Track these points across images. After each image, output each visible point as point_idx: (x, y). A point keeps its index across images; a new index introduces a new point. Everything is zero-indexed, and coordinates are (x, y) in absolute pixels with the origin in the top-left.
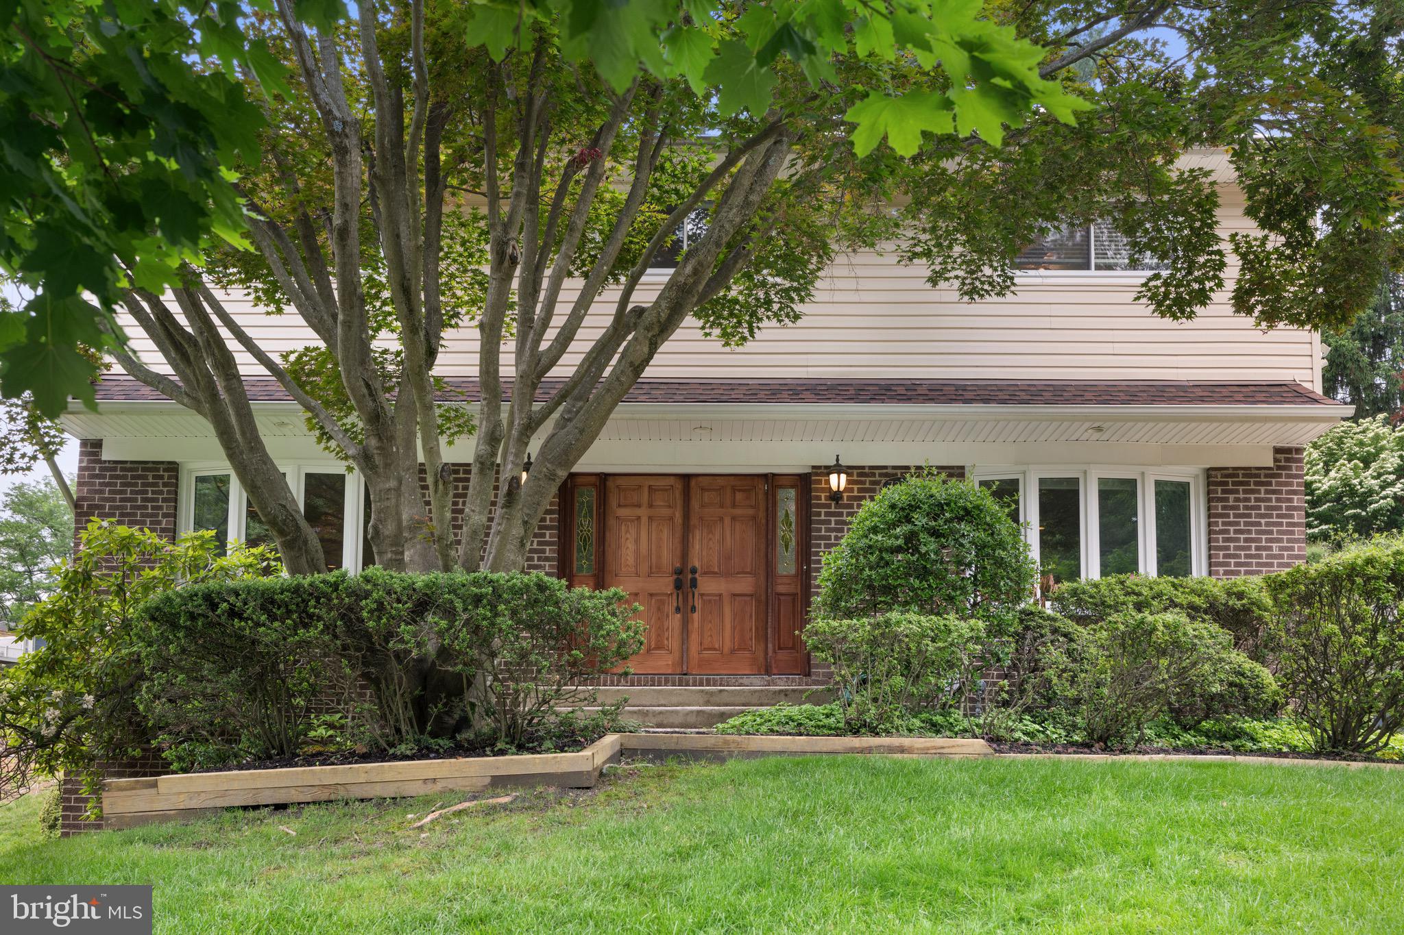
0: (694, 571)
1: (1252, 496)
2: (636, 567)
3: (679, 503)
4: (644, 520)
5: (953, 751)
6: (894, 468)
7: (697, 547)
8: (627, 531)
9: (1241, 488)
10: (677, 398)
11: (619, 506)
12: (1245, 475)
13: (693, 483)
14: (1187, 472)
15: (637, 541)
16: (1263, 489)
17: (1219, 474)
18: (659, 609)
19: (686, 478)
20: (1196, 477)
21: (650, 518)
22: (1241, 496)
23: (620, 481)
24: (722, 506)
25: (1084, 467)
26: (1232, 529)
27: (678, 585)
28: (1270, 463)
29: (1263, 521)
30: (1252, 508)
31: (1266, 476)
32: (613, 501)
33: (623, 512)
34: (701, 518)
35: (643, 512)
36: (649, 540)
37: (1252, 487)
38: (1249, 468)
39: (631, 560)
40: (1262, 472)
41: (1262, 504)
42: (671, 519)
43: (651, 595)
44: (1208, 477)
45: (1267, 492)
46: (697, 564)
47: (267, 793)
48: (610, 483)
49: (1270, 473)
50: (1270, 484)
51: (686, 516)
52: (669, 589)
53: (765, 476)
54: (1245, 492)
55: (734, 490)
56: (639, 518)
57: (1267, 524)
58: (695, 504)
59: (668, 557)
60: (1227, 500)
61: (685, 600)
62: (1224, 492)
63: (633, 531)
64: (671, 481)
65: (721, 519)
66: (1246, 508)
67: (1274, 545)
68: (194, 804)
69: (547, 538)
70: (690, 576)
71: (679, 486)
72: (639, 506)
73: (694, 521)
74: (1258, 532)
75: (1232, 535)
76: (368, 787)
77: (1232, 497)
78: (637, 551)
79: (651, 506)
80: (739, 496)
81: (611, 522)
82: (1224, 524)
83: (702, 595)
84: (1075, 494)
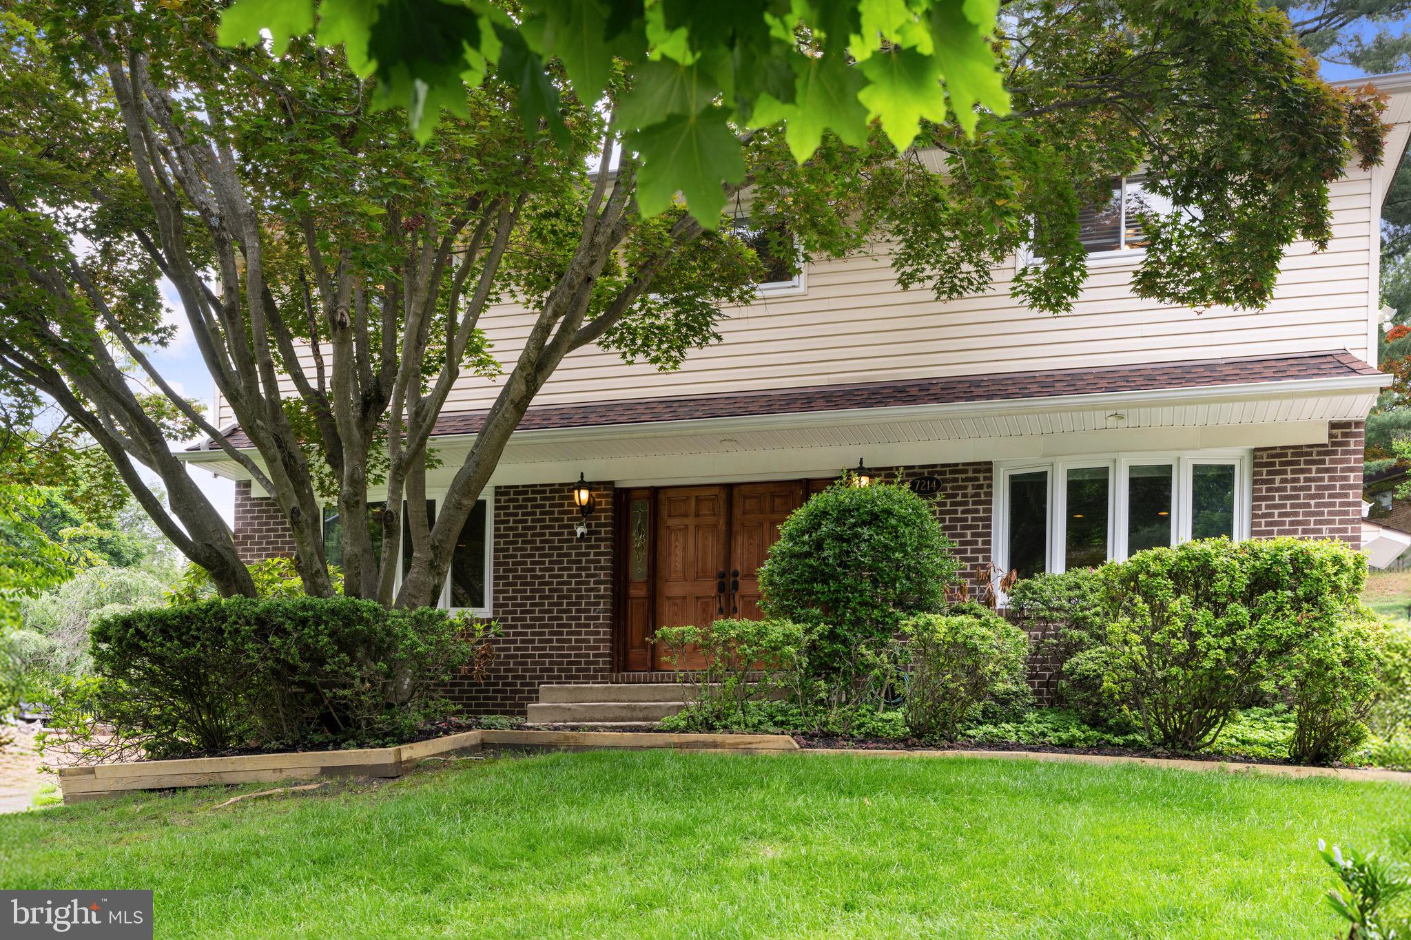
0: (736, 574)
1: (1302, 476)
2: (684, 572)
3: (723, 510)
4: (692, 528)
5: (760, 746)
6: (922, 467)
7: (739, 551)
8: (676, 540)
9: (1289, 468)
10: (697, 414)
11: (670, 516)
12: (1294, 454)
13: (736, 491)
14: (1234, 454)
15: (685, 548)
16: (1314, 468)
17: (1265, 454)
18: (704, 611)
19: (729, 488)
20: (1242, 459)
21: (697, 527)
22: (1289, 476)
23: (671, 494)
24: (762, 512)
25: (1114, 456)
26: (1276, 512)
27: (721, 588)
28: (1325, 439)
29: (1312, 502)
30: (1301, 489)
31: (1319, 454)
32: (664, 511)
33: (672, 522)
34: (743, 524)
35: (690, 521)
36: (696, 547)
37: (1302, 466)
38: (1300, 447)
39: (679, 566)
40: (1315, 450)
41: (1313, 484)
42: (716, 526)
43: (698, 598)
44: (1255, 457)
45: (1319, 471)
46: (738, 568)
47: (167, 778)
48: (662, 496)
49: (1324, 451)
50: (1323, 462)
51: (729, 523)
52: (713, 592)
53: (800, 481)
54: (1293, 472)
55: (773, 496)
56: (687, 527)
57: (1317, 505)
58: (737, 512)
59: (713, 563)
60: (1273, 481)
61: (728, 601)
62: (1269, 473)
63: (681, 540)
64: (716, 491)
65: (761, 525)
66: (1293, 489)
67: (1324, 527)
68: (120, 787)
69: (602, 549)
70: (732, 579)
71: (723, 495)
72: (686, 515)
73: (736, 527)
74: (1306, 514)
75: (1276, 518)
76: (234, 775)
77: (1278, 478)
78: (685, 558)
79: (697, 515)
80: (778, 502)
81: (663, 532)
82: (1268, 507)
83: (743, 597)
84: (1104, 484)
